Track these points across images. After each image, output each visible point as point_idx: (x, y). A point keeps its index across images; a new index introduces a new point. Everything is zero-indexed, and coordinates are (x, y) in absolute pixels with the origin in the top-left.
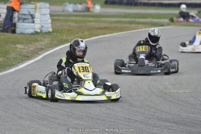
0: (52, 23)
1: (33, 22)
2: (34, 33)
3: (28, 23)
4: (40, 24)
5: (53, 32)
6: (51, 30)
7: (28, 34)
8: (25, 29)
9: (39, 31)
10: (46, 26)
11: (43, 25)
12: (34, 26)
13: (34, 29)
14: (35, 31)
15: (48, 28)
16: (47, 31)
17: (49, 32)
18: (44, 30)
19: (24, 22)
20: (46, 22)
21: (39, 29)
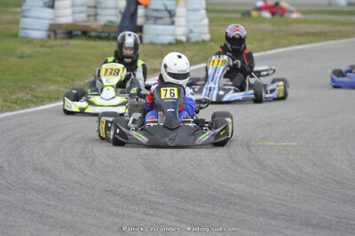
0: (210, 25)
1: (173, 23)
2: (173, 42)
3: (163, 24)
4: (186, 26)
5: (212, 40)
6: (207, 37)
7: (163, 45)
8: (158, 35)
9: (183, 39)
10: (196, 30)
11: (192, 28)
12: (174, 31)
13: (173, 35)
14: (176, 40)
15: (200, 33)
16: (199, 39)
17: (204, 41)
18: (194, 37)
19: (155, 23)
20: (198, 24)
21: (183, 35)
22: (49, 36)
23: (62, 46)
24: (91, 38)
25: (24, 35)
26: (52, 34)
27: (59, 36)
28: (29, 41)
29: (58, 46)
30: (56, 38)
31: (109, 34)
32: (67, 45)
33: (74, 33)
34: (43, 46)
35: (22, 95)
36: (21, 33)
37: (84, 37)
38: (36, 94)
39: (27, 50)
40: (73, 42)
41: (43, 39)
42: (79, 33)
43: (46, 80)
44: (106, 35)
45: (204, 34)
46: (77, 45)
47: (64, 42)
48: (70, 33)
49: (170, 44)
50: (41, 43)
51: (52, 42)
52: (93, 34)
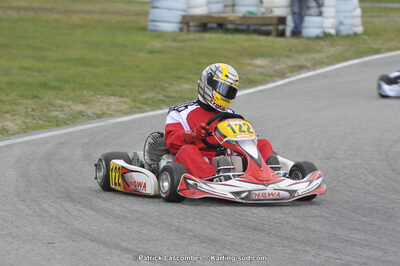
0: (362, 16)
1: (320, 14)
2: (321, 35)
3: (309, 15)
4: (335, 17)
5: (365, 33)
6: (359, 29)
7: (309, 38)
9: (333, 32)
10: (347, 22)
11: (342, 20)
12: (322, 23)
13: (320, 28)
14: (324, 33)
15: (352, 25)
16: (350, 32)
17: (356, 34)
18: (345, 30)
20: (349, 14)
21: (332, 28)
22: (181, 30)
23: (195, 40)
24: (227, 31)
25: (153, 28)
26: (185, 27)
27: (192, 29)
28: (159, 35)
29: (191, 40)
30: (188, 31)
31: (248, 26)
32: (202, 39)
33: (209, 25)
34: (174, 40)
35: (152, 94)
36: (151, 26)
37: (220, 30)
38: (169, 94)
39: (157, 44)
40: (207, 36)
41: (174, 33)
42: (215, 25)
43: (179, 78)
44: (244, 27)
45: (356, 26)
46: (213, 39)
47: (198, 36)
48: (204, 25)
49: (317, 38)
50: (172, 37)
51: (184, 36)
52: (230, 26)
